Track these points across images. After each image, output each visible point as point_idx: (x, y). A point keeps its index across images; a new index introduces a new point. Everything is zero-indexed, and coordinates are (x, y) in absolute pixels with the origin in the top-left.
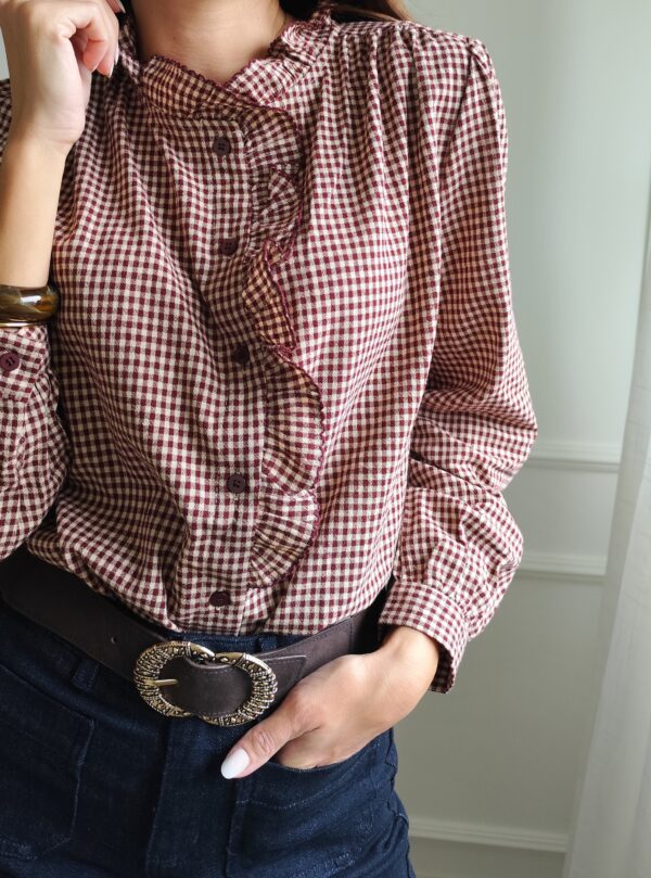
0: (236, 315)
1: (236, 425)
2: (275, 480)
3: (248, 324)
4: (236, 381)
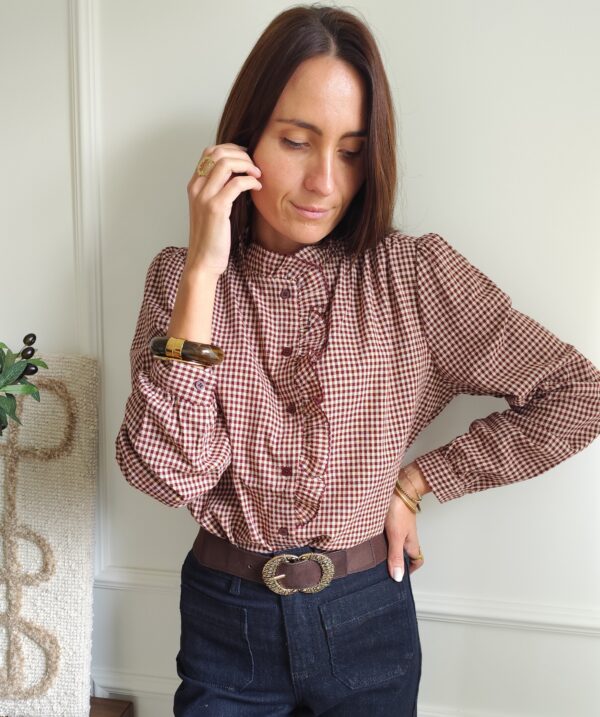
0: (290, 388)
1: (287, 443)
2: (305, 470)
3: (296, 393)
4: (288, 422)
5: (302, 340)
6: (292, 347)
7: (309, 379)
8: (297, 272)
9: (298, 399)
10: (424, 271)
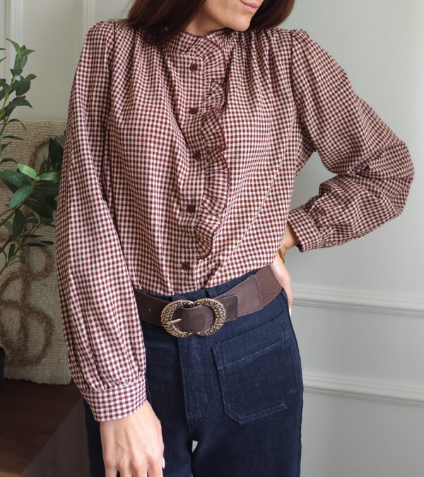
1: (192, 184)
2: (206, 208)
3: (202, 142)
4: (194, 166)
5: (205, 103)
6: (198, 108)
7: (214, 131)
8: (205, 52)
9: (203, 147)
10: (298, 52)
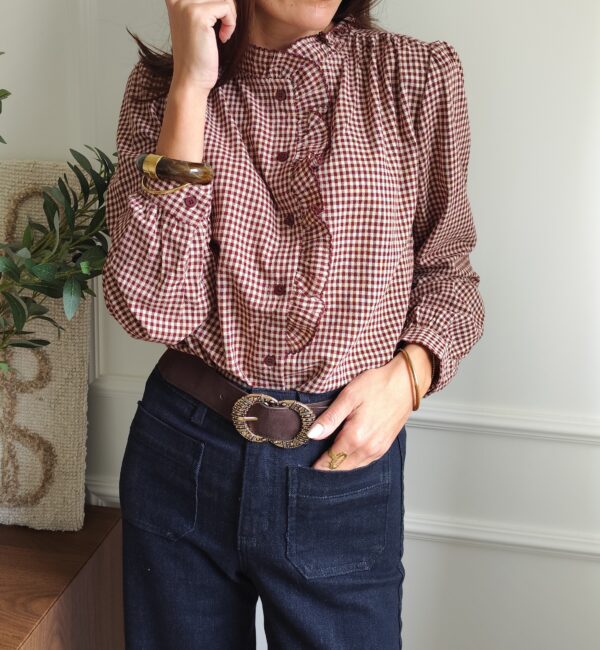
2: (301, 288)
4: (286, 235)
5: (300, 144)
6: (289, 152)
7: (307, 185)
8: (291, 69)
